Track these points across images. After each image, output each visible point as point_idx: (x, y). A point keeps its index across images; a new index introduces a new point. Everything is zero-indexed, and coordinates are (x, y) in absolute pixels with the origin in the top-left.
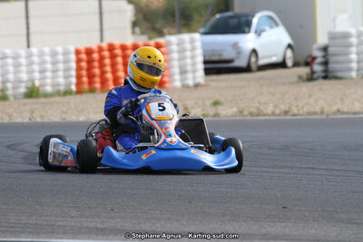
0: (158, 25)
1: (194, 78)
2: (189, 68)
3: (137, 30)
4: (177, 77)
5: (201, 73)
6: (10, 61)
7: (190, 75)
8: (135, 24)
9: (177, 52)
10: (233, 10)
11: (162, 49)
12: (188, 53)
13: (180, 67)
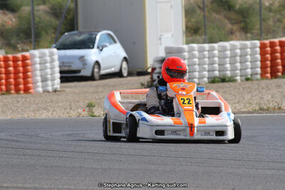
0: (13, 42)
1: (53, 85)
2: (49, 76)
4: (40, 84)
5: (58, 81)
7: (49, 83)
9: (40, 64)
10: (77, 29)
11: (28, 61)
12: (48, 65)
13: (41, 76)
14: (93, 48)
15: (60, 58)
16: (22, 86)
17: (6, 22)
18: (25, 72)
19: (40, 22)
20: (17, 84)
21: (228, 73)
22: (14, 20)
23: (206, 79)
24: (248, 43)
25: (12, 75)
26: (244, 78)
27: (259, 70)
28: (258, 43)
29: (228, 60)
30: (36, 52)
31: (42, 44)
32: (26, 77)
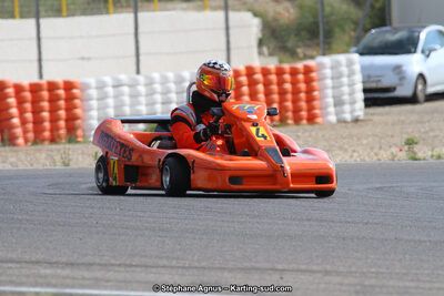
0: (290, 44)
1: (352, 111)
2: (346, 97)
3: (265, 50)
4: (332, 109)
5: (360, 104)
6: (126, 89)
7: (347, 108)
8: (261, 43)
9: (332, 78)
10: (390, 24)
11: (314, 75)
12: (345, 80)
13: (334, 97)
14: (415, 52)
15: (364, 68)
16: (304, 113)
17: (280, 14)
18: (309, 91)
19: (332, 14)
20: (296, 111)
22: (292, 11)
25: (289, 96)
30: (326, 60)
31: (334, 46)
32: (310, 100)
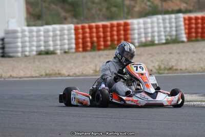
21: (51, 48)
23: (34, 53)
24: (66, 26)
26: (62, 51)
27: (74, 46)
28: (72, 26)
29: (51, 39)
